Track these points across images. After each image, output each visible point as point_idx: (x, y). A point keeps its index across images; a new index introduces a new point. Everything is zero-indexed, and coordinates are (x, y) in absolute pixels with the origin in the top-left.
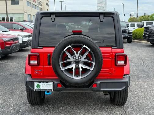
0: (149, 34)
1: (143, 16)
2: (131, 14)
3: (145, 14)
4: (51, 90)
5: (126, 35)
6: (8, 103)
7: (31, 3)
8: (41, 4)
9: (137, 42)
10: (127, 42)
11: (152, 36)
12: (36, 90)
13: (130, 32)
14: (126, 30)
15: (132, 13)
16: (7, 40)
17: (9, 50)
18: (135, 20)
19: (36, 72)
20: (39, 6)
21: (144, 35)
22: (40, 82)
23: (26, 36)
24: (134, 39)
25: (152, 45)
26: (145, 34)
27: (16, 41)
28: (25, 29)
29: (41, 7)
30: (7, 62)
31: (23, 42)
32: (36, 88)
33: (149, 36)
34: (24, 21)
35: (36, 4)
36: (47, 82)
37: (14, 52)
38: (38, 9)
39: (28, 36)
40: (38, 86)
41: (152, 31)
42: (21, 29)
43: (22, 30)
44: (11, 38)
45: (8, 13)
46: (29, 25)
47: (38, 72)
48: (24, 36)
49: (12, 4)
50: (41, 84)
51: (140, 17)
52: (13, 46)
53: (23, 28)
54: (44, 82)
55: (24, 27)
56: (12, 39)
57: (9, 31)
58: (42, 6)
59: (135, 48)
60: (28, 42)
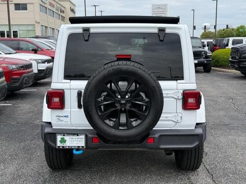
0: (240, 58)
1: (224, 30)
2: (205, 26)
3: (227, 26)
5: (202, 60)
6: (24, 171)
7: (46, 8)
8: (63, 9)
9: (220, 71)
10: (203, 71)
11: (244, 61)
13: (209, 55)
14: (202, 51)
15: (207, 24)
16: (14, 68)
17: (17, 84)
18: (211, 35)
20: (60, 13)
21: (230, 59)
23: (44, 62)
24: (213, 67)
25: (243, 75)
26: (232, 58)
27: (30, 70)
28: (40, 50)
29: (62, 14)
30: (14, 102)
31: (39, 70)
33: (239, 62)
34: (37, 37)
35: (54, 10)
37: (26, 87)
38: (58, 18)
39: (46, 61)
41: (243, 54)
42: (33, 50)
43: (35, 51)
44: (21, 65)
45: (11, 24)
46: (45, 43)
48: (40, 61)
49: (15, 10)
51: (220, 31)
52: (24, 77)
53: (36, 48)
55: (38, 47)
56: (22, 67)
57: (16, 53)
58: (63, 12)
59: (218, 81)
60: (47, 70)
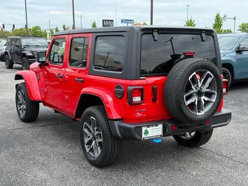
4: (161, 135)
12: (144, 138)
19: (138, 114)
22: (148, 127)
32: (144, 136)
36: (157, 126)
40: (147, 132)
47: (140, 112)
50: (149, 129)
54: (153, 126)
